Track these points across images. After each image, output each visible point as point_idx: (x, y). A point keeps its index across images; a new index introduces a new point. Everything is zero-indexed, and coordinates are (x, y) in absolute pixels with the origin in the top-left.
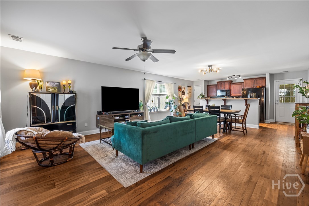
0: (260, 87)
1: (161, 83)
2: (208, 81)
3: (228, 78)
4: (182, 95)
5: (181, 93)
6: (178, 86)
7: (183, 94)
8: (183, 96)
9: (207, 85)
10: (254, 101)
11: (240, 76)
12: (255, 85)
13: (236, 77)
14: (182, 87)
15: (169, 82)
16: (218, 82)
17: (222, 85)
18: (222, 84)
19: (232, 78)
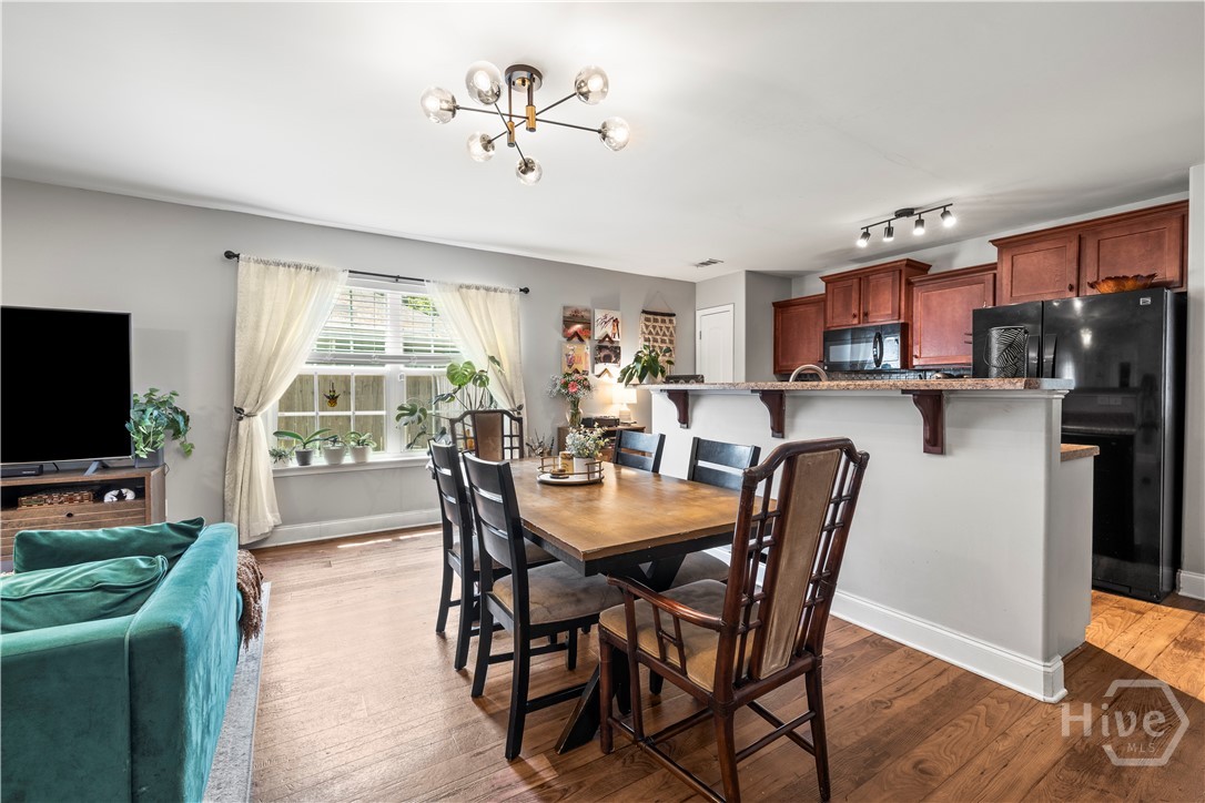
0: (1129, 285)
1: (402, 284)
2: (786, 279)
3: (866, 235)
4: (597, 360)
5: (585, 351)
6: (565, 308)
7: (607, 359)
8: (600, 367)
9: (775, 305)
10: (1004, 403)
11: (945, 213)
12: (1089, 276)
13: (920, 222)
14: (599, 315)
15: (467, 282)
16: (828, 280)
17: (855, 295)
18: (856, 287)
19: (889, 232)
